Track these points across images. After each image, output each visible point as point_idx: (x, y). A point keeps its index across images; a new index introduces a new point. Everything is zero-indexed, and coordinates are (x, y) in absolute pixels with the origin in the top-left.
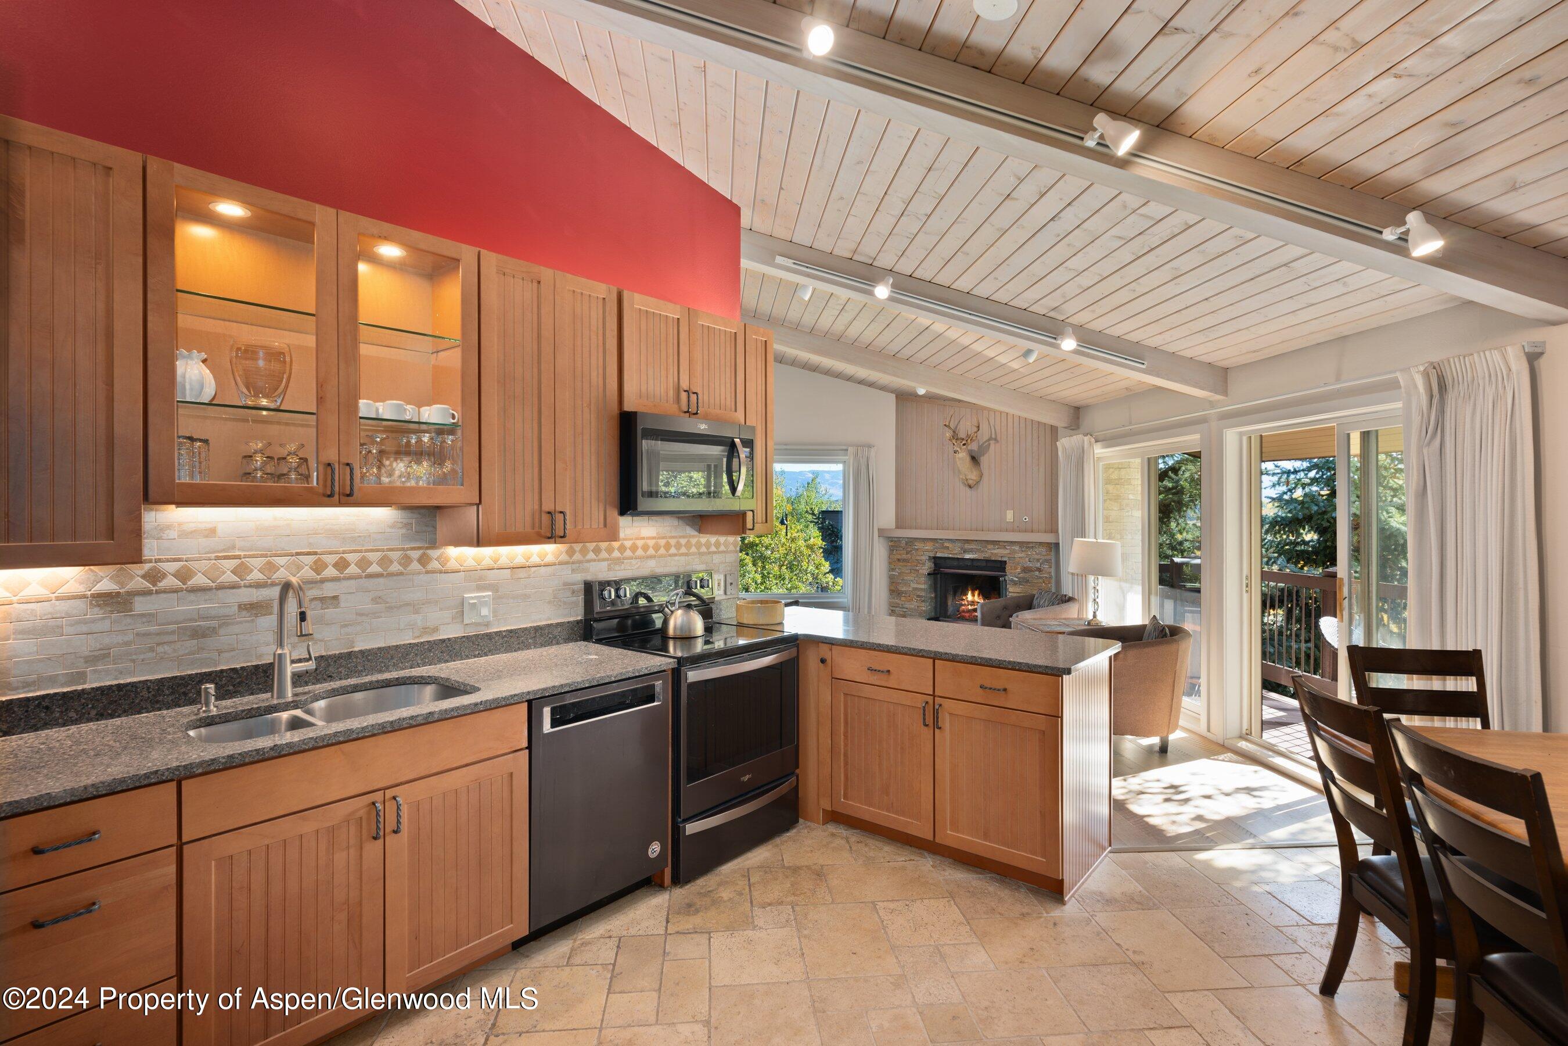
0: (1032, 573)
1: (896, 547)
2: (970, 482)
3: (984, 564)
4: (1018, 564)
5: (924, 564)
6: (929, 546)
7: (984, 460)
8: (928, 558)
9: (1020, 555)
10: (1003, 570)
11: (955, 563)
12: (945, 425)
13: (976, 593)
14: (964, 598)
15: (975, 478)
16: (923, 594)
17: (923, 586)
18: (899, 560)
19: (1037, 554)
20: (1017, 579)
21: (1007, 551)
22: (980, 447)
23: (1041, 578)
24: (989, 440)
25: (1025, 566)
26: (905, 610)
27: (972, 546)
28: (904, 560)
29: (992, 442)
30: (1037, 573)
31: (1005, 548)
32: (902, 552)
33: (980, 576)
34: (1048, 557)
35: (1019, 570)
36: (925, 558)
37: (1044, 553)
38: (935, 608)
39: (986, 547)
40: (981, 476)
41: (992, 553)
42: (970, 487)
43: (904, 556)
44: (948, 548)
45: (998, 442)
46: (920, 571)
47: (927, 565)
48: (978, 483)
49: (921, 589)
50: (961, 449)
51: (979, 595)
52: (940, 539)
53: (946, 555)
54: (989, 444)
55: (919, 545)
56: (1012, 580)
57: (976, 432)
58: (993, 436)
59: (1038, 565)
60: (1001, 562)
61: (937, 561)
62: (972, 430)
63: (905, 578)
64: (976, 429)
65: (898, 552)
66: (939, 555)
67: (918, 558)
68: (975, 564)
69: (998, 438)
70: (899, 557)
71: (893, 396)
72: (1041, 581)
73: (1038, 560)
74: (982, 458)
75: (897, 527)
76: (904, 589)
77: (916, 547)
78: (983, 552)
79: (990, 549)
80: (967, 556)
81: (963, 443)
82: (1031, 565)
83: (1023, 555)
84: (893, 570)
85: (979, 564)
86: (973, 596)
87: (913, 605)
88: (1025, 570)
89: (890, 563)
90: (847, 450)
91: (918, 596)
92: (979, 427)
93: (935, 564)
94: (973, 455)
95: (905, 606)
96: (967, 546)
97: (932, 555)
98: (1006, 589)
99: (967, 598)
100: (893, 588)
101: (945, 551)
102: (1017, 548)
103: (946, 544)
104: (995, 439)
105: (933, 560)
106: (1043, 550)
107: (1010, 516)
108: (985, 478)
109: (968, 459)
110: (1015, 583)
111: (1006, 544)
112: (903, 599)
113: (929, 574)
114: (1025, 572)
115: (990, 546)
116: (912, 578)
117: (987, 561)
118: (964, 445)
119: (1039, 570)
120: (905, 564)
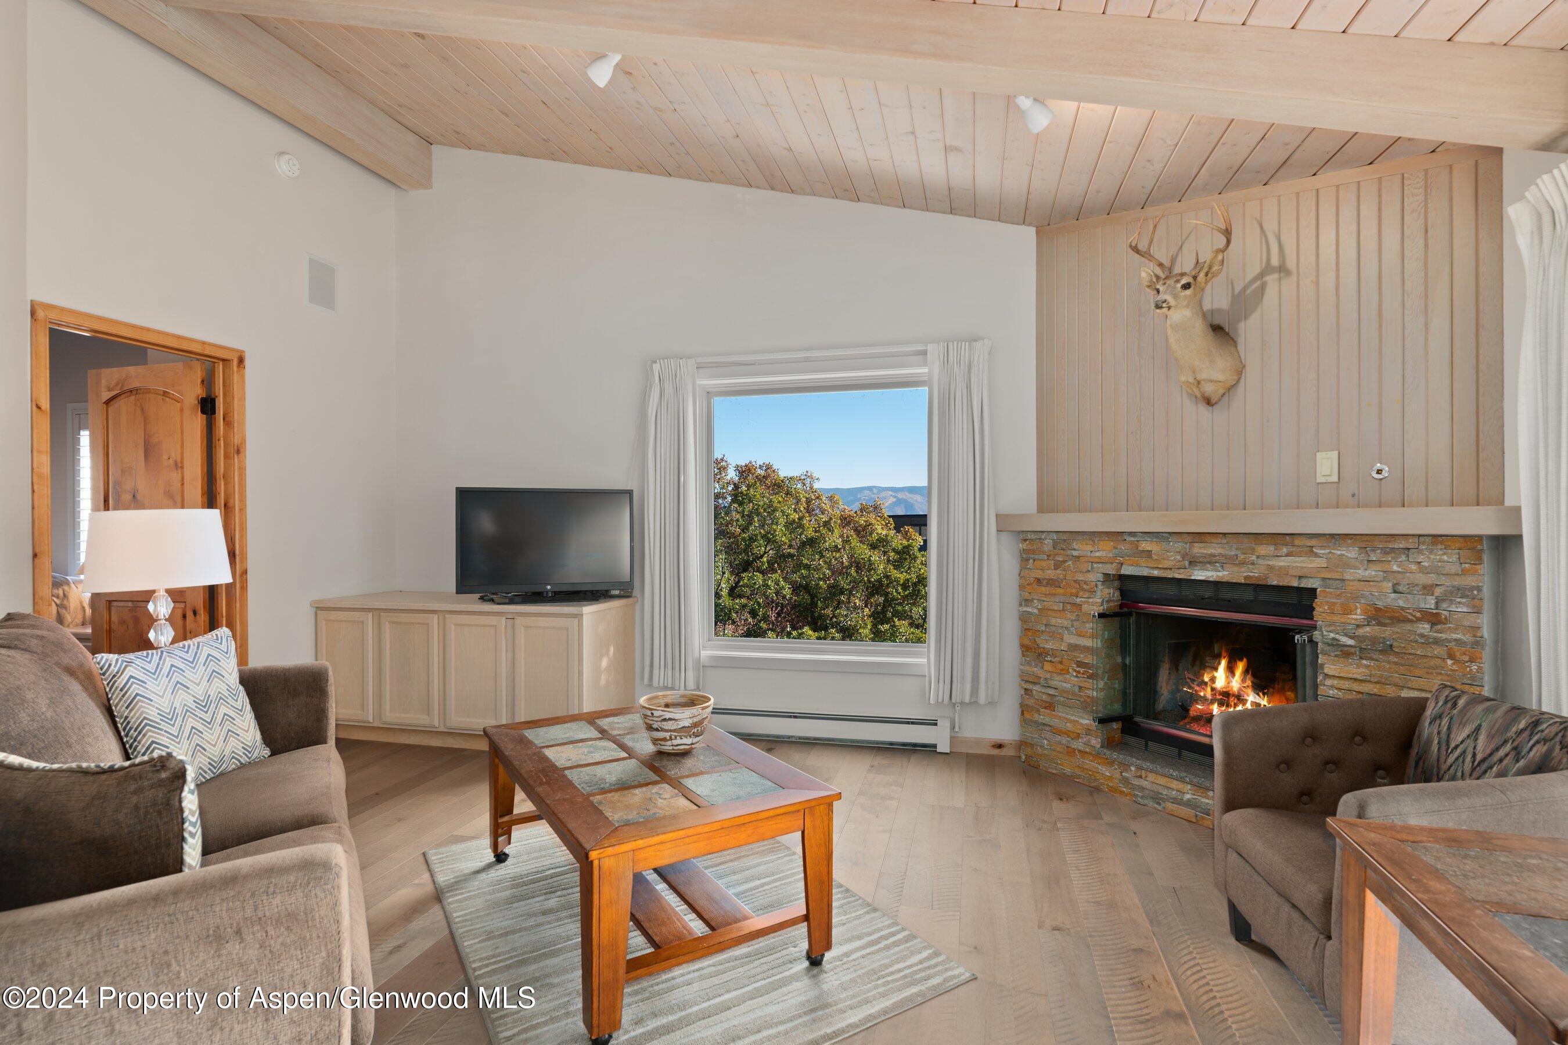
0: (1408, 627)
1: (1033, 552)
2: (1209, 389)
3: (1249, 596)
4: (1355, 598)
5: (1092, 592)
6: (1103, 550)
7: (1248, 332)
8: (1101, 577)
9: (1361, 573)
10: (1308, 611)
11: (1171, 591)
12: (1136, 249)
13: (1240, 667)
14: (1206, 678)
15: (1221, 378)
16: (1089, 659)
17: (1088, 642)
18: (1039, 581)
19: (1425, 571)
20: (1351, 642)
21: (1321, 562)
22: (1235, 299)
23: (1437, 642)
24: (1262, 275)
25: (1380, 604)
26: (1052, 692)
27: (1214, 549)
28: (1052, 582)
29: (1271, 279)
30: (1424, 628)
31: (1310, 552)
32: (1044, 564)
33: (1241, 626)
34: (1469, 581)
35: (1358, 616)
36: (1095, 577)
37: (1454, 568)
38: (1124, 693)
39: (1253, 551)
40: (1240, 371)
41: (1271, 568)
42: (1209, 402)
43: (1050, 573)
44: (1149, 554)
45: (1288, 273)
46: (1085, 607)
47: (1099, 594)
48: (1231, 389)
49: (1086, 649)
50: (1176, 297)
51: (1246, 672)
52: (1132, 534)
53: (1145, 572)
54: (1263, 287)
55: (1081, 548)
56: (1335, 644)
57: (1223, 251)
58: (1275, 262)
59: (1430, 603)
60: (1299, 590)
61: (1126, 585)
62: (1206, 245)
63: (1053, 621)
64: (1223, 240)
65: (1038, 564)
66: (1126, 570)
67: (1080, 577)
68: (1226, 595)
69: (1291, 264)
70: (1039, 574)
71: (1029, 233)
72: (1439, 651)
73: (1428, 589)
74: (1241, 326)
75: (1041, 509)
76: (1049, 646)
77: (1075, 553)
78: (1243, 563)
79: (1264, 557)
80: (1199, 575)
81: (1184, 281)
82: (1401, 603)
83: (1371, 572)
84: (1027, 602)
85: (1235, 595)
86: (1231, 670)
87: (1069, 682)
88: (1379, 616)
89: (1021, 587)
90: (924, 353)
91: (1080, 664)
92: (1227, 233)
93: (1123, 593)
94: (1216, 322)
95: (1053, 683)
96: (1198, 549)
97: (1111, 570)
98: (1316, 666)
99: (1213, 680)
100: (1026, 642)
101: (1142, 561)
102: (1351, 553)
103: (1145, 546)
104: (1283, 270)
105: (1116, 583)
106: (1449, 559)
107: (1326, 466)
108: (1252, 375)
109: (1199, 327)
110: (1345, 653)
111: (1313, 542)
112: (1047, 666)
113: (1101, 616)
114: (1379, 624)
115: (1264, 550)
116: (1066, 623)
117: (1259, 588)
118: (1187, 286)
119: (1434, 619)
120: (1053, 590)
